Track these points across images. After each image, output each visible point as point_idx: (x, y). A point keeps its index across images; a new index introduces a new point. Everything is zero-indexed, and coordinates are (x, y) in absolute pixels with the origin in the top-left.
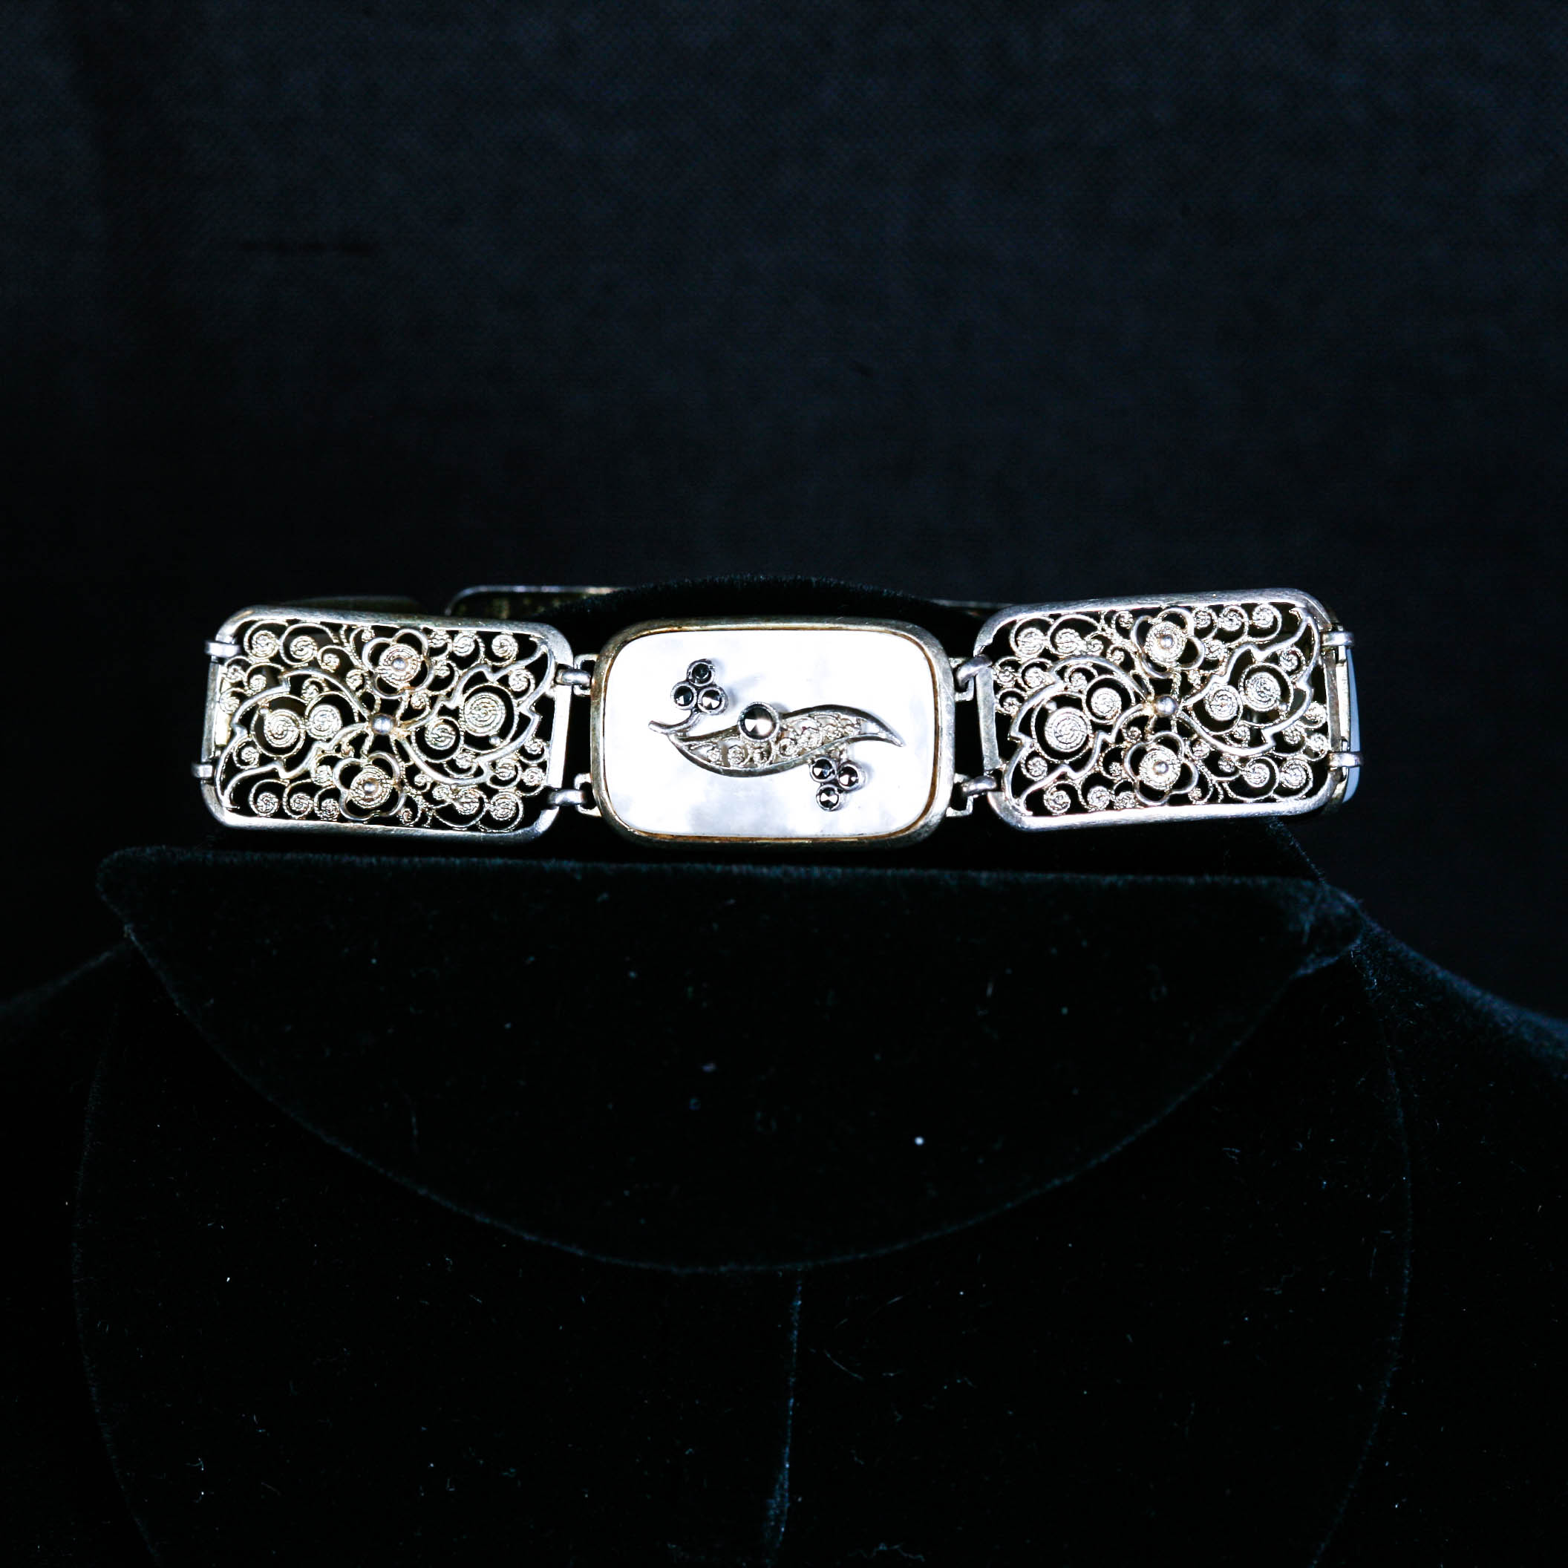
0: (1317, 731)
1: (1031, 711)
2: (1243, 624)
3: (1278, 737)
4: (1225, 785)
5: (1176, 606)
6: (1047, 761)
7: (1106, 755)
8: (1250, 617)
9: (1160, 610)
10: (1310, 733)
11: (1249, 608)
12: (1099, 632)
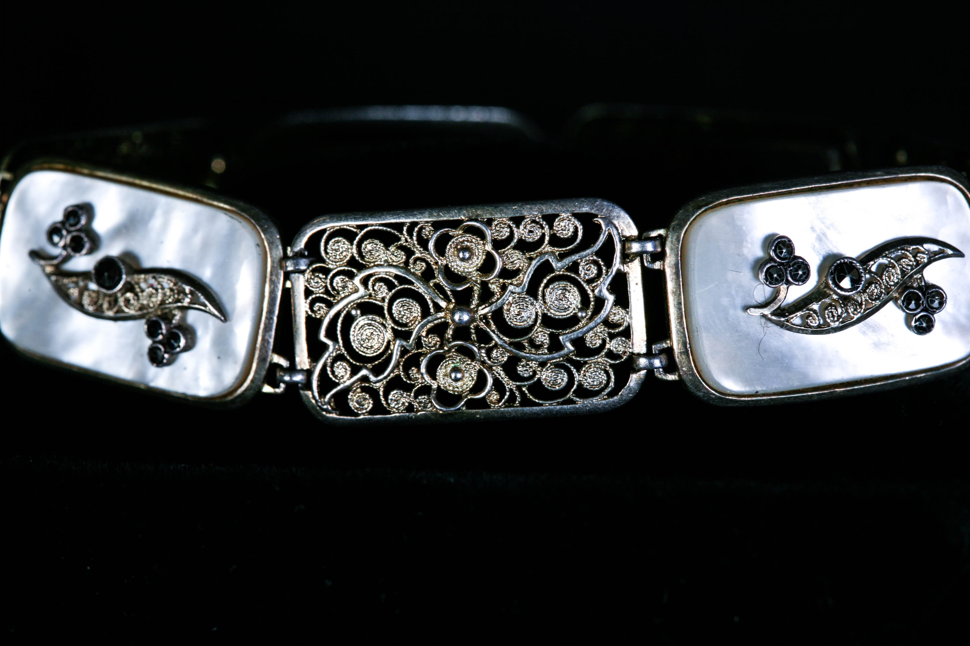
0: (620, 334)
1: (338, 315)
2: (543, 235)
3: (579, 343)
4: (524, 389)
5: (476, 220)
6: (351, 365)
7: (406, 360)
8: (551, 227)
9: (461, 221)
10: (612, 337)
11: (550, 219)
12: (402, 242)
